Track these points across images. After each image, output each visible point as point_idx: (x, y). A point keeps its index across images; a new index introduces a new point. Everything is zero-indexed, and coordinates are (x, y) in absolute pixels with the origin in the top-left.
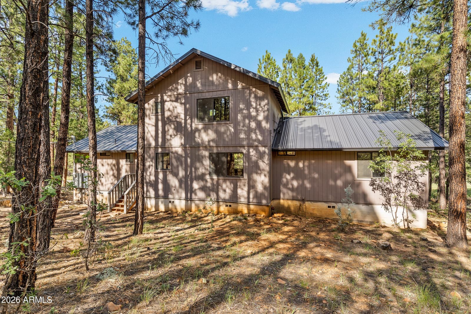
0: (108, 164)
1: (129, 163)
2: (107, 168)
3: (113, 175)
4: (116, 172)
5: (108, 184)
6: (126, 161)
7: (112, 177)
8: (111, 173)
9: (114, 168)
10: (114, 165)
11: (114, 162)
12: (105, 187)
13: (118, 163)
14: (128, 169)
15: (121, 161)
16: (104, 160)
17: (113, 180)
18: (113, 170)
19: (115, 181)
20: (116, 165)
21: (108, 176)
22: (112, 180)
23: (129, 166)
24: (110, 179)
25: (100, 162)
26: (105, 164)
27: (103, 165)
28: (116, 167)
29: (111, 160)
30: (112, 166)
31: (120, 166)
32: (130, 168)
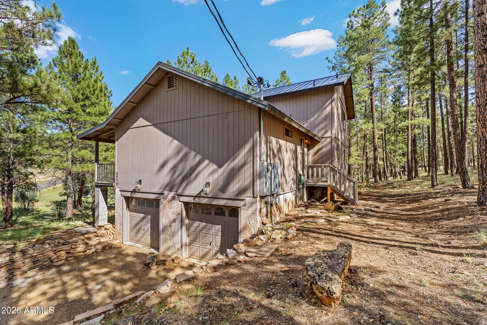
0: (290, 150)
2: (289, 154)
3: (293, 166)
4: (295, 162)
5: (290, 181)
7: (293, 170)
8: (292, 163)
11: (294, 147)
12: (288, 186)
13: (296, 150)
18: (293, 159)
19: (294, 175)
21: (291, 168)
24: (292, 173)
28: (295, 154)
29: (292, 145)
30: (293, 152)
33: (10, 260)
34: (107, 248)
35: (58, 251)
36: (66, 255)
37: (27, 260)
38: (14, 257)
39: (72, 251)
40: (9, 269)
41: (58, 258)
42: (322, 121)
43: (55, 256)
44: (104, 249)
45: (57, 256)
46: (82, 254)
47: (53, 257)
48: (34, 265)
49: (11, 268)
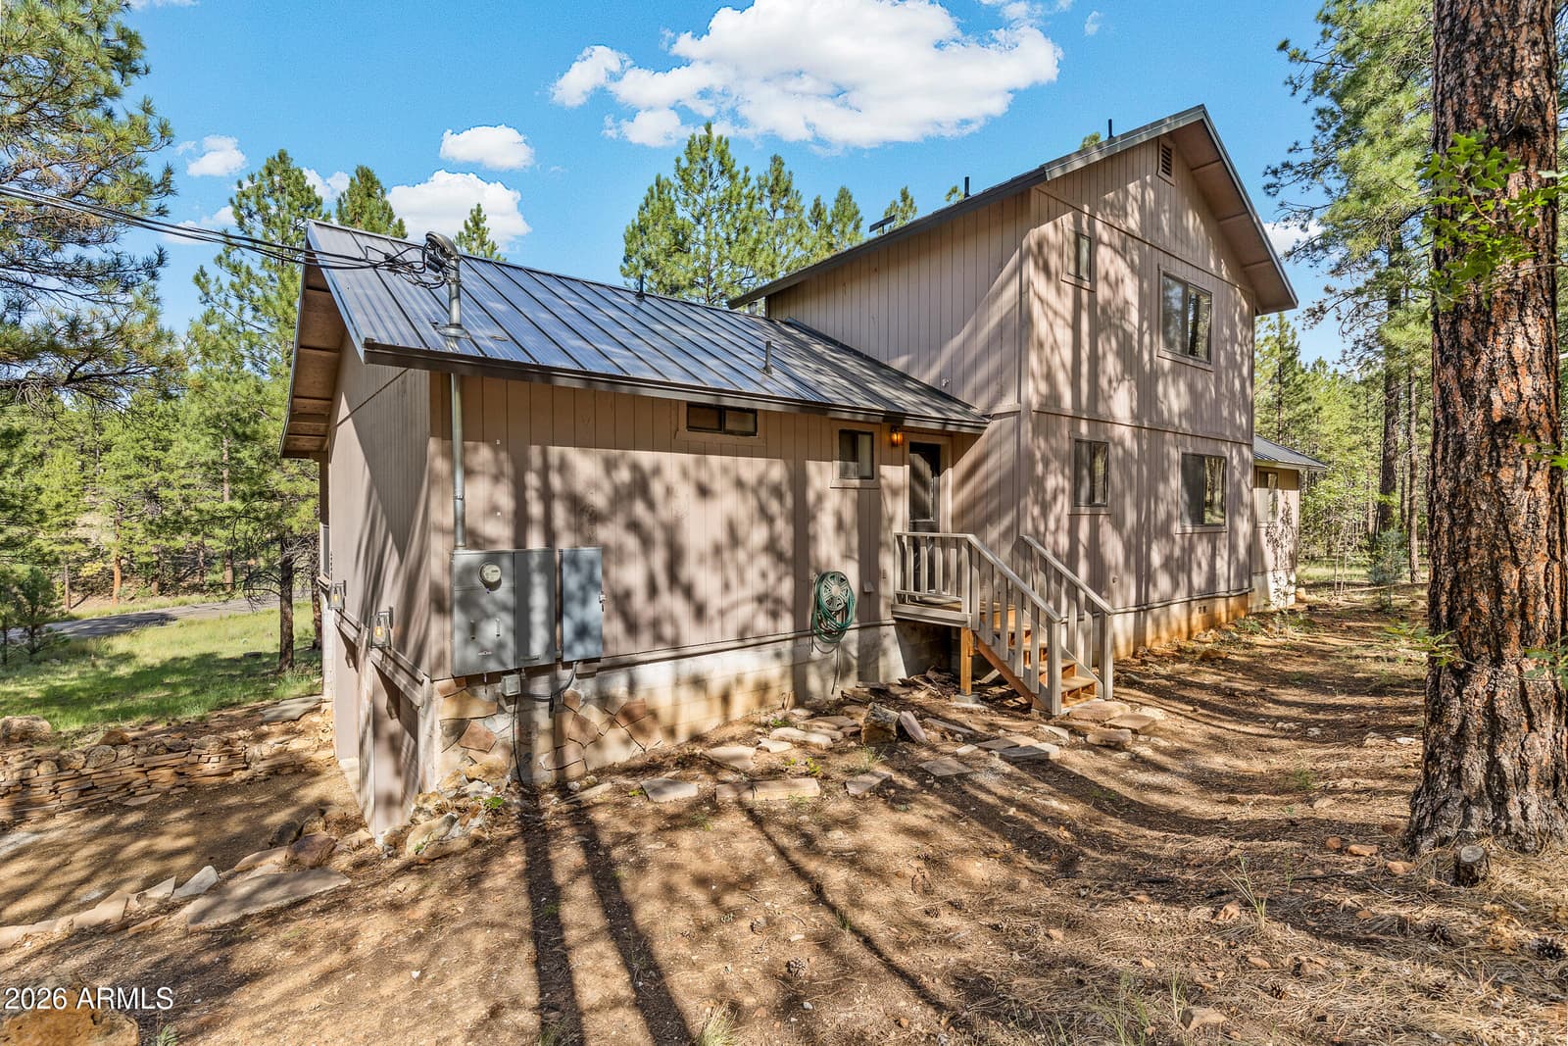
0: (740, 484)
1: (856, 482)
2: (730, 504)
3: (772, 547)
4: (784, 529)
5: (735, 605)
6: (844, 474)
7: (764, 561)
8: (758, 536)
9: (774, 507)
10: (777, 492)
11: (777, 471)
12: (717, 625)
13: (799, 481)
14: (849, 515)
15: (812, 467)
16: (714, 460)
17: (772, 577)
18: (770, 520)
19: (780, 579)
20: (785, 488)
21: (742, 555)
22: (764, 575)
23: (853, 494)
24: (752, 574)
25: (685, 474)
26: (720, 484)
27: (704, 491)
28: (789, 500)
29: (760, 463)
30: (764, 494)
31: (811, 496)
32: (859, 506)
33: (21, 780)
34: (288, 770)
35: (154, 768)
36: (174, 780)
37: (64, 786)
38: (33, 773)
39: (187, 770)
40: (18, 804)
41: (149, 784)
42: (988, 349)
43: (143, 779)
44: (276, 773)
45: (145, 780)
46: (216, 780)
47: (136, 783)
48: (82, 799)
49: (20, 800)
